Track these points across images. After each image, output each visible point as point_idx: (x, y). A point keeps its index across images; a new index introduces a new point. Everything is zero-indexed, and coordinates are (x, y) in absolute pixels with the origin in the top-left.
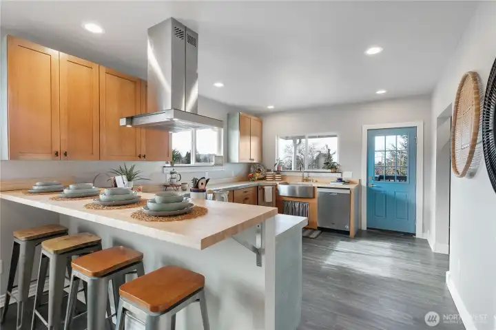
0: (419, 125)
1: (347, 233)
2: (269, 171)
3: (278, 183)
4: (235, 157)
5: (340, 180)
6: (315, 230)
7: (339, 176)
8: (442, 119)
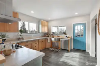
0: (86, 22)
1: (68, 50)
2: (50, 34)
3: (51, 37)
4: (41, 31)
5: (66, 37)
6: (60, 49)
7: (66, 35)
8: (93, 20)
